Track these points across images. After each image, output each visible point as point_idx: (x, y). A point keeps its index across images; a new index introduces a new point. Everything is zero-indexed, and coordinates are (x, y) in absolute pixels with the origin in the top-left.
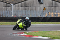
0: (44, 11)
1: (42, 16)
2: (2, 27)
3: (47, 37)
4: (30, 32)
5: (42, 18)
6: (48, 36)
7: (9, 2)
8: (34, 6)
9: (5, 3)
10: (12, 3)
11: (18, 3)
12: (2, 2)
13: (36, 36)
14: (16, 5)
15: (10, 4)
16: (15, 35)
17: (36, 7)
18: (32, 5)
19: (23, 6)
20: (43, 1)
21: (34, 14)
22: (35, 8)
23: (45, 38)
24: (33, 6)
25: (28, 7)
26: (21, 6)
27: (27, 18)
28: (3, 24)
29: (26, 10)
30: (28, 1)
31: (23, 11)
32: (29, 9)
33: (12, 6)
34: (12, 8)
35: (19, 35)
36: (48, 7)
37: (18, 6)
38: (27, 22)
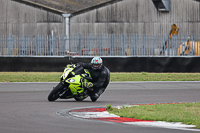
0: (174, 37)
1: (166, 52)
2: (32, 89)
3: (183, 122)
4: (125, 106)
5: (167, 62)
6: (188, 119)
7: (56, 7)
8: (139, 20)
9: (44, 9)
10: (68, 11)
11: (87, 10)
12: (35, 6)
13: (147, 120)
14: (81, 15)
15: (60, 14)
16: (77, 115)
17: (147, 25)
18: (132, 15)
19: (105, 19)
20: (170, 3)
21: (140, 46)
22: (144, 28)
23: (178, 125)
24: (137, 21)
25: (122, 22)
26: (98, 21)
27: (97, 60)
28: (36, 79)
29: (112, 32)
30: (119, 3)
31: (104, 37)
32: (121, 30)
33: (67, 19)
34: (67, 26)
35: (89, 116)
36: (185, 24)
37: (88, 19)
38: (96, 74)
